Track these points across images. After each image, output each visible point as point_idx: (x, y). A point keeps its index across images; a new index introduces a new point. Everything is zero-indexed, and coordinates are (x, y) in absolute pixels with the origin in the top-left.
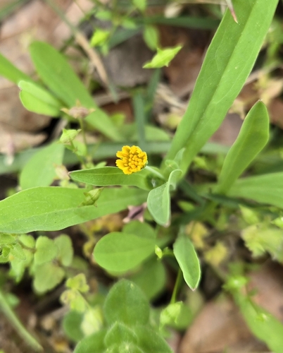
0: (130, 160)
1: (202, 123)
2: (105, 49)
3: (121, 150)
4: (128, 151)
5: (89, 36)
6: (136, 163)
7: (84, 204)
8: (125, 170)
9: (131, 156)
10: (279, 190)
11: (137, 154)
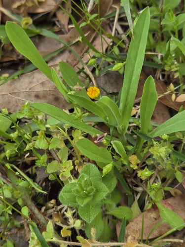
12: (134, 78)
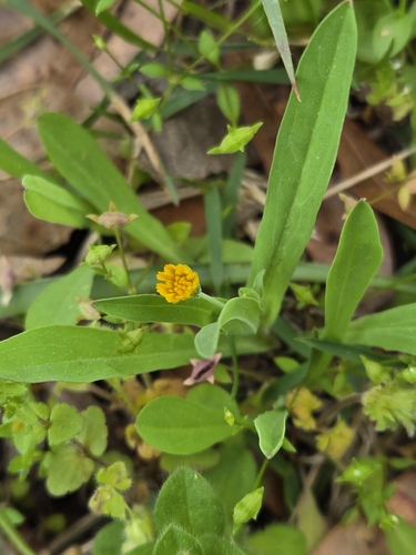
0: (176, 284)
1: (287, 233)
2: (157, 122)
3: (162, 270)
4: (173, 271)
5: (131, 103)
6: (184, 287)
7: (120, 352)
8: (169, 298)
9: (177, 278)
10: (410, 329)
11: (185, 275)
12: (299, 203)
